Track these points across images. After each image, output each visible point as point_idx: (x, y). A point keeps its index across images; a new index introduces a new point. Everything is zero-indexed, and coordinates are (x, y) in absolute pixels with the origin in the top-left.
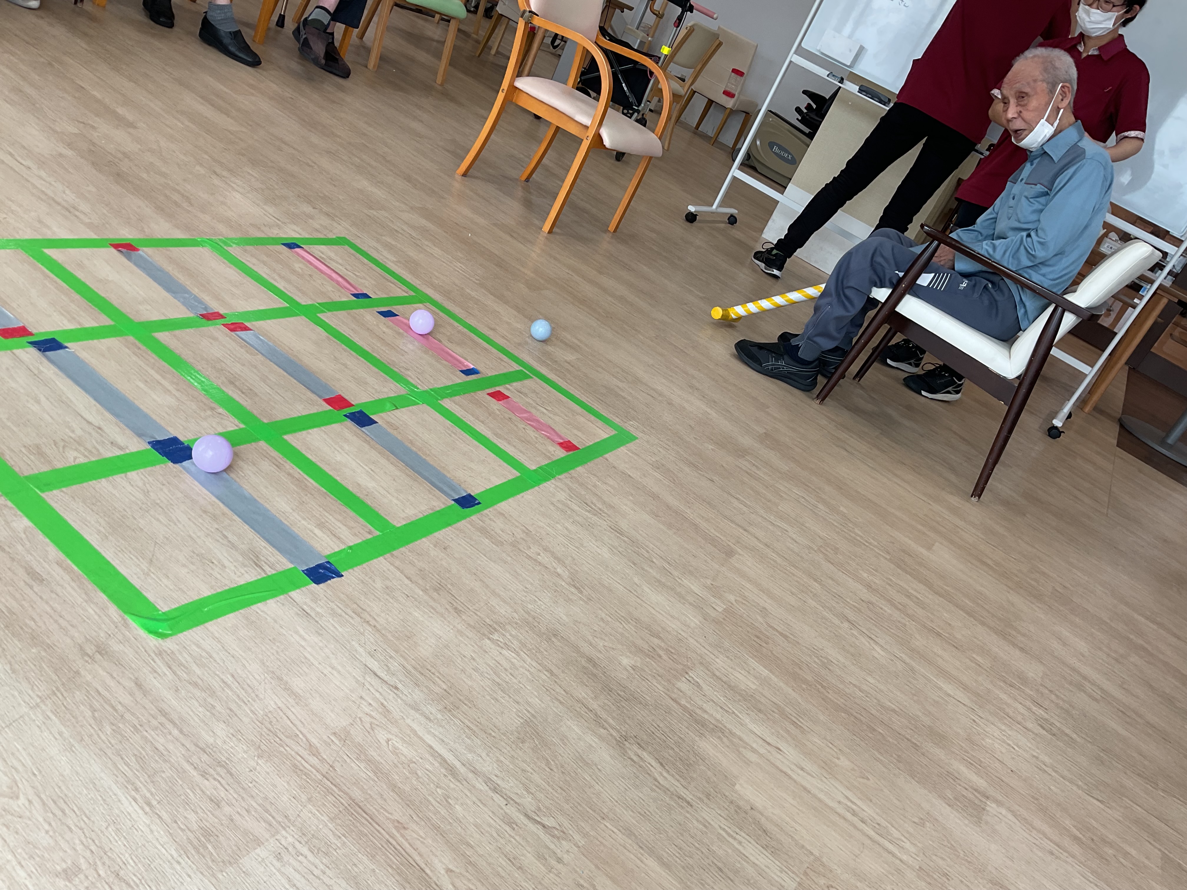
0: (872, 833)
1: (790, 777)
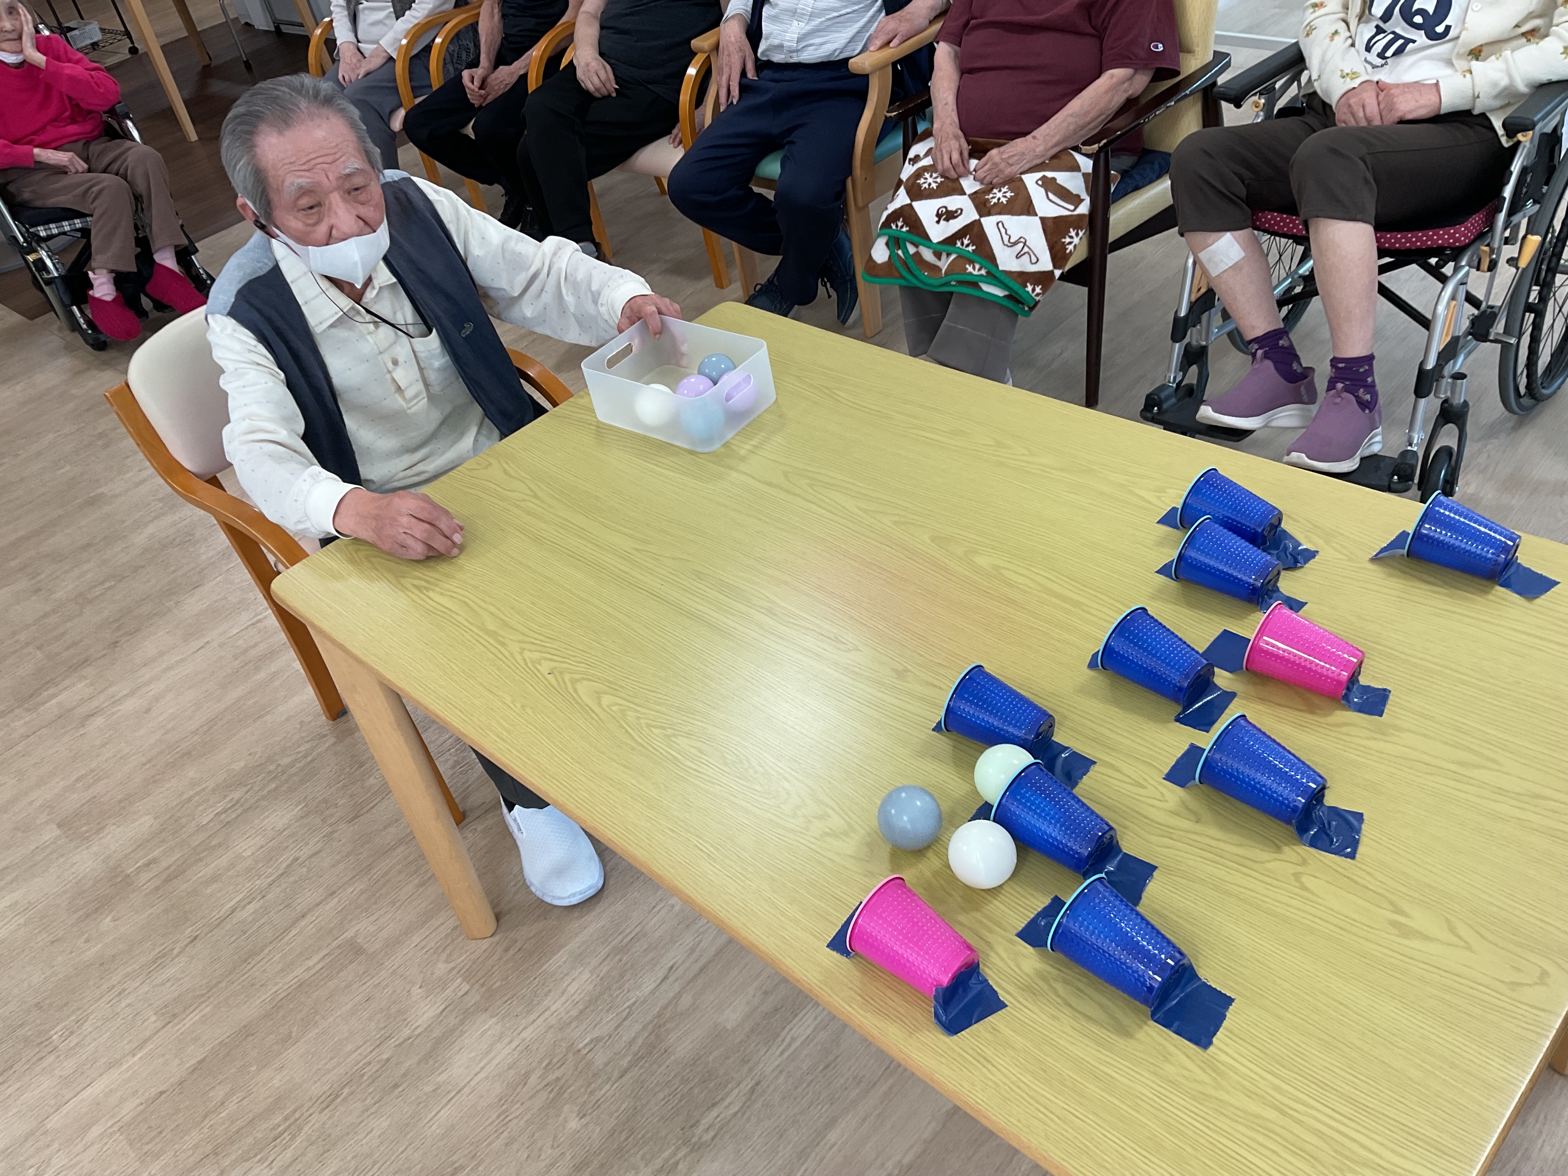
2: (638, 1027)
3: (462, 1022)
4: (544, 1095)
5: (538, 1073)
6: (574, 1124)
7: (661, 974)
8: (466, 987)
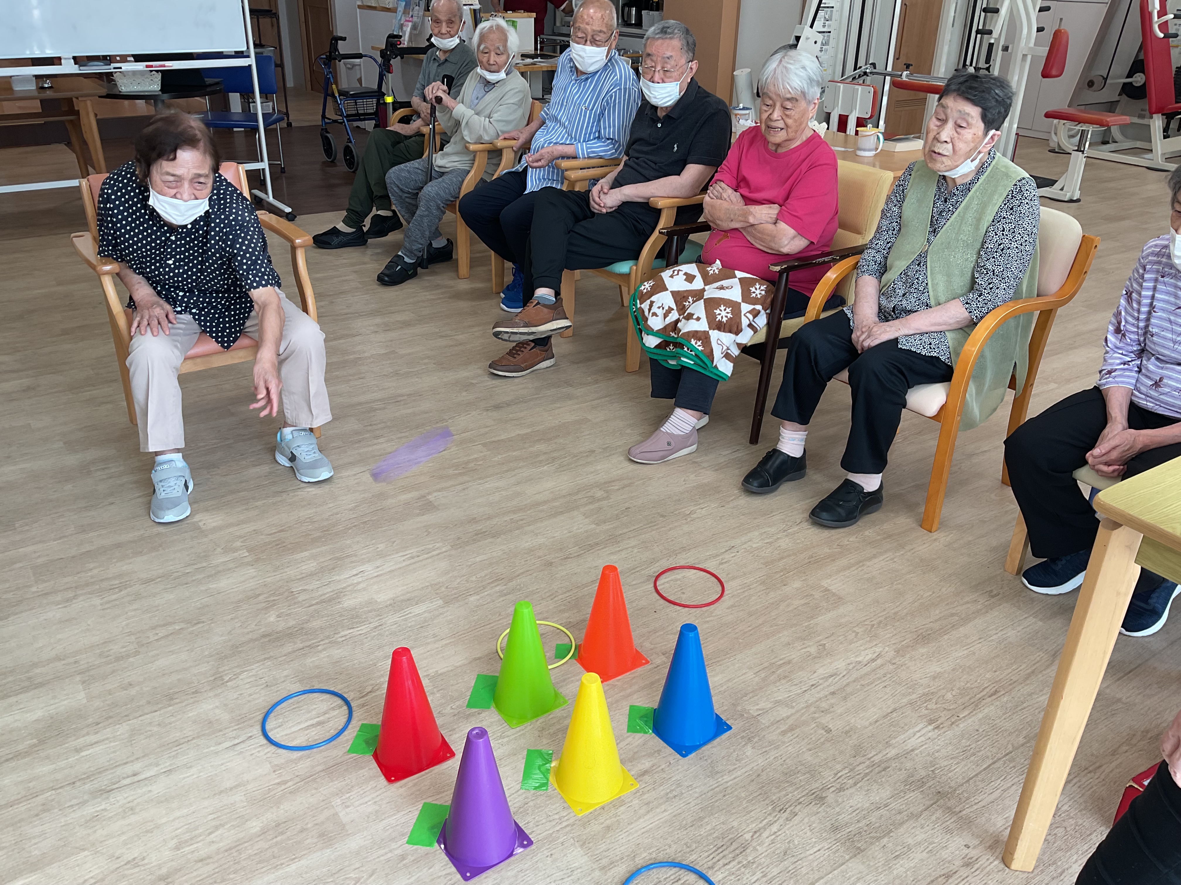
0: (426, 556)
1: (381, 575)
2: (329, 590)
3: (236, 567)
4: (264, 604)
5: (265, 596)
6: (272, 619)
7: (355, 572)
8: (247, 554)
